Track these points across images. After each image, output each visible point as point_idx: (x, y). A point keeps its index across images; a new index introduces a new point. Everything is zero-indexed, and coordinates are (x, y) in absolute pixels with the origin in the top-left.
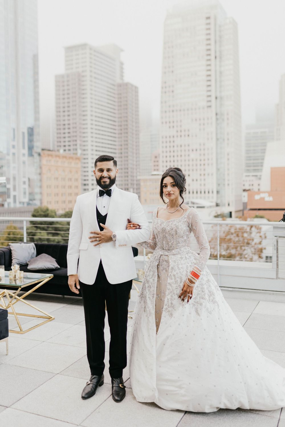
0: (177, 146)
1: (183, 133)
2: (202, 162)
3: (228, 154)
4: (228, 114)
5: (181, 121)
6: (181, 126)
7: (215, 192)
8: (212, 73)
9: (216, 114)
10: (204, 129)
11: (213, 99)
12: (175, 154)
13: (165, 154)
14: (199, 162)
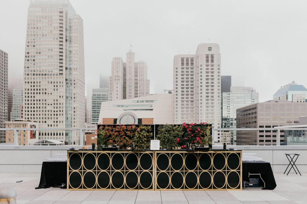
0: (37, 100)
1: (41, 91)
2: (56, 113)
3: (74, 108)
4: (74, 81)
5: (40, 82)
6: (40, 86)
7: (64, 134)
8: (64, 51)
9: (66, 80)
10: (57, 90)
11: (64, 69)
12: (35, 106)
13: (27, 106)
14: (53, 113)
